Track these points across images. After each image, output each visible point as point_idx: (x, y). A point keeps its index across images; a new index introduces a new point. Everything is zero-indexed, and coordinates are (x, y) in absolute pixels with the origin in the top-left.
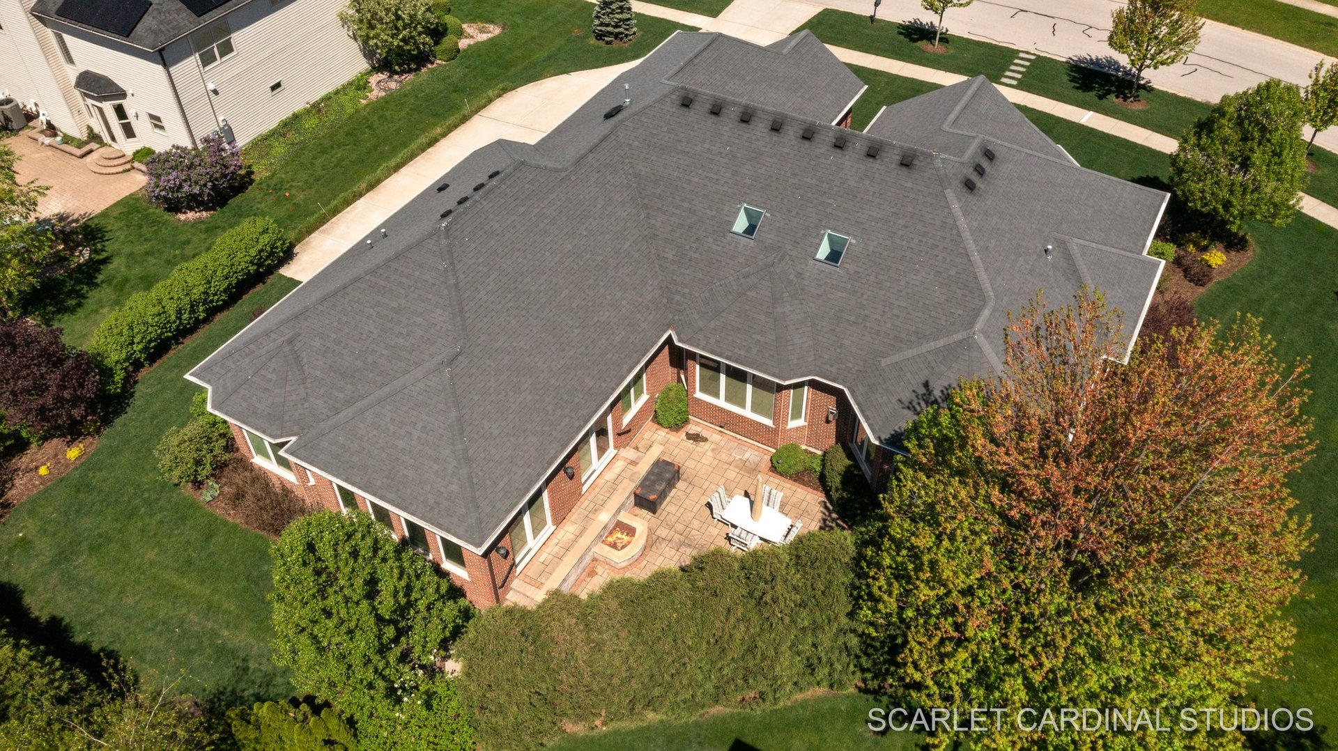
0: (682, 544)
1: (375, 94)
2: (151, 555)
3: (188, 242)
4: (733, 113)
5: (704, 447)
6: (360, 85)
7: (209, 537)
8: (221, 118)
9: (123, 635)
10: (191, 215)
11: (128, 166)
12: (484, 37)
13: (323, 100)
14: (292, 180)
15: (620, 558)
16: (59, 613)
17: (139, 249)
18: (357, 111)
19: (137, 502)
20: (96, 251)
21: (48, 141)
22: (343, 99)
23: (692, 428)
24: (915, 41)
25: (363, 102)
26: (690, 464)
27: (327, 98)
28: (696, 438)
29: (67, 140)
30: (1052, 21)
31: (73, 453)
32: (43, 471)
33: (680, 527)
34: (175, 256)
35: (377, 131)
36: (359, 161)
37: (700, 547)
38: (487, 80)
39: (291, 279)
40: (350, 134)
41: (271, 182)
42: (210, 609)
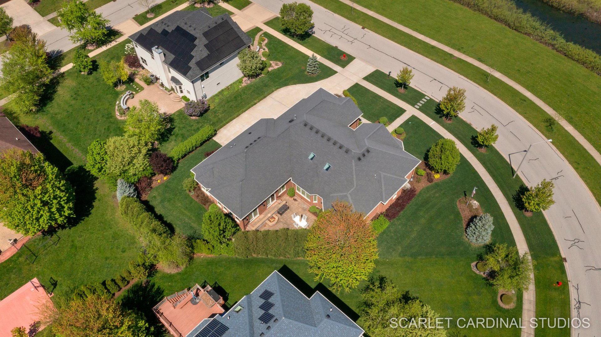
0: (285, 223)
1: (244, 84)
2: (179, 205)
3: (193, 125)
4: (315, 130)
5: (297, 202)
6: (240, 81)
7: (191, 203)
8: (204, 93)
9: (173, 220)
10: (194, 118)
11: (180, 100)
12: (276, 67)
14: (219, 110)
15: (271, 224)
16: (162, 214)
17: (181, 126)
18: (238, 90)
19: (177, 192)
20: (172, 125)
21: (162, 88)
22: (235, 85)
23: (295, 198)
24: (397, 87)
25: (240, 87)
26: (292, 206)
27: (231, 85)
28: (295, 200)
29: (166, 89)
30: (442, 85)
31: (165, 178)
32: (159, 181)
33: (285, 220)
34: (189, 129)
35: (242, 97)
36: (236, 107)
37: (288, 225)
38: (274, 83)
39: (215, 141)
40: (235, 97)
41: (214, 110)
42: (190, 218)
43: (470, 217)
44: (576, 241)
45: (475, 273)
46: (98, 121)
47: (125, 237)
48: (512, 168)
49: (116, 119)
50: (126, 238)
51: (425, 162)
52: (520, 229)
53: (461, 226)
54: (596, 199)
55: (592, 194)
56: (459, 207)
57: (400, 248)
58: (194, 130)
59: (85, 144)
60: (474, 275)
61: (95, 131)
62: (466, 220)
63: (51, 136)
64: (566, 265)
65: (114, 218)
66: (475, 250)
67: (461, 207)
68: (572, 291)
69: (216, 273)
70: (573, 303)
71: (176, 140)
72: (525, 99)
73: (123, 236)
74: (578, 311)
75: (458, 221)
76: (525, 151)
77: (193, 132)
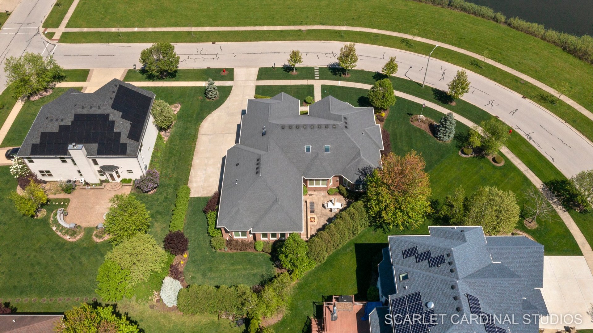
0: (323, 217)
1: (166, 139)
2: (224, 266)
3: (158, 199)
4: (294, 127)
5: (314, 196)
6: (159, 138)
7: (233, 257)
8: (145, 164)
9: (232, 282)
10: (152, 192)
11: (121, 186)
12: (178, 109)
14: (168, 172)
15: (315, 223)
18: (166, 145)
21: (89, 187)
22: (160, 143)
23: (309, 193)
24: (289, 72)
25: (165, 142)
26: (314, 200)
27: (156, 145)
28: (311, 195)
29: (96, 185)
31: (185, 256)
32: (182, 262)
33: (320, 213)
34: (159, 204)
35: (176, 149)
36: (180, 160)
37: (327, 215)
38: (190, 123)
39: (194, 197)
40: (170, 153)
42: (245, 269)
43: (428, 127)
44: (491, 102)
45: (467, 158)
46: (52, 257)
47: (205, 328)
48: (415, 82)
49: (71, 243)
50: (207, 329)
52: (459, 115)
53: (429, 136)
56: (415, 125)
58: (164, 202)
59: (63, 287)
60: (467, 159)
61: (60, 268)
62: (428, 130)
63: (12, 307)
64: (501, 119)
65: (175, 322)
66: (452, 145)
67: (416, 124)
68: (518, 131)
69: (313, 290)
70: (525, 137)
71: (156, 221)
72: (376, 35)
73: (202, 329)
74: (532, 140)
75: (425, 134)
76: (411, 67)
77: (164, 204)
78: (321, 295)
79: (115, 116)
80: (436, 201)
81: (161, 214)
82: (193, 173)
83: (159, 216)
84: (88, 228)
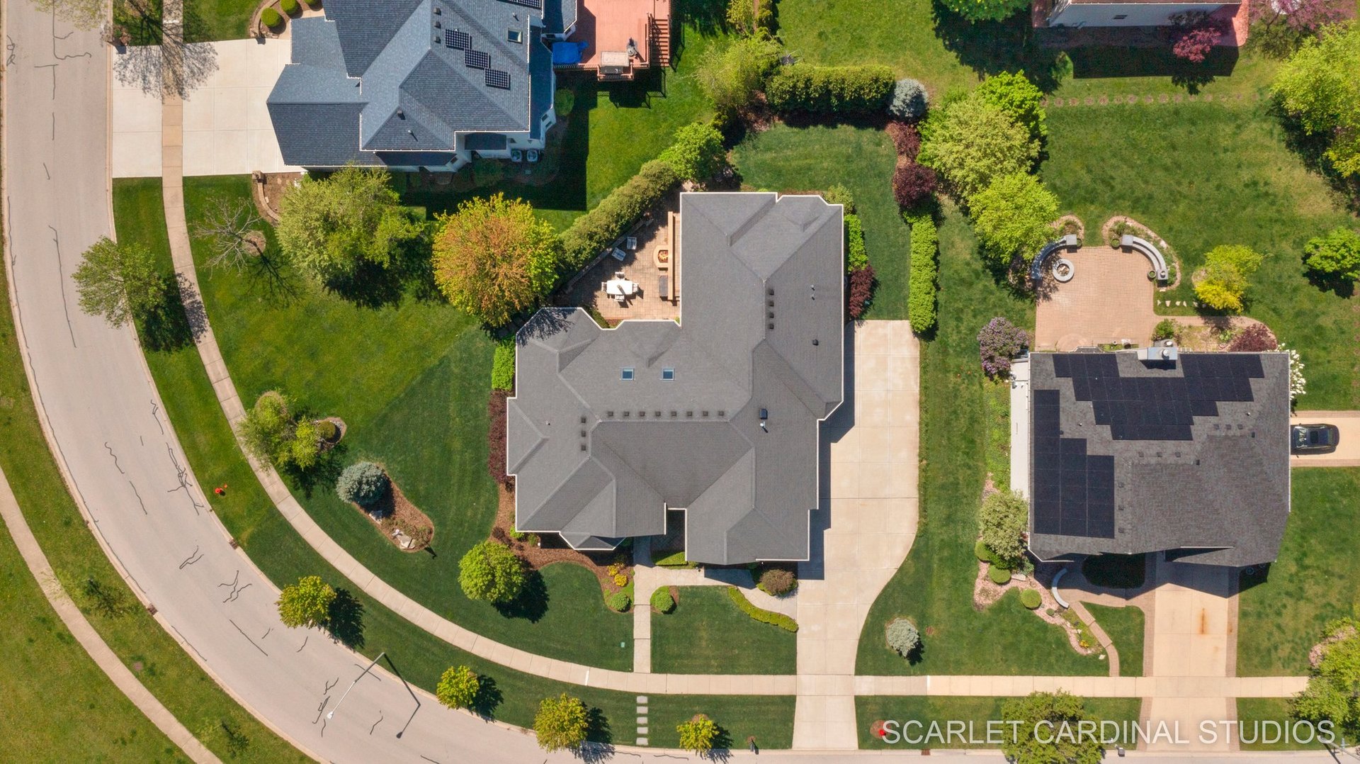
0: (643, 269)
1: (989, 485)
2: (825, 165)
3: (975, 316)
9: (808, 136)
13: (1009, 457)
14: (967, 388)
15: (658, 248)
16: (835, 130)
17: (992, 299)
18: (985, 464)
19: (852, 180)
20: (1008, 285)
24: (719, 729)
25: (990, 475)
33: (648, 276)
34: (971, 304)
35: (960, 453)
36: (948, 423)
37: (635, 271)
38: (942, 540)
39: (901, 319)
40: (973, 442)
41: (976, 380)
42: (787, 159)
43: (397, 509)
44: (234, 595)
45: (332, 415)
46: (1146, 182)
47: (845, 54)
48: (399, 675)
49: (1120, 211)
50: (842, 53)
51: (532, 567)
52: (318, 551)
53: (399, 481)
54: (244, 710)
55: (256, 717)
56: (425, 516)
57: (456, 371)
58: (962, 311)
59: (1106, 124)
60: (333, 411)
61: (1122, 159)
62: (398, 499)
63: (1182, 86)
64: (228, 537)
65: (897, 63)
66: (356, 455)
67: (423, 521)
68: (200, 497)
69: (665, 120)
70: (191, 478)
71: (968, 264)
73: (850, 53)
74: (178, 469)
75: (408, 487)
76: (399, 736)
77: (961, 306)
78: (652, 111)
79: (1099, 441)
80: (419, 298)
81: (962, 281)
82: (913, 383)
83: (965, 274)
84: (1097, 245)
